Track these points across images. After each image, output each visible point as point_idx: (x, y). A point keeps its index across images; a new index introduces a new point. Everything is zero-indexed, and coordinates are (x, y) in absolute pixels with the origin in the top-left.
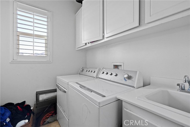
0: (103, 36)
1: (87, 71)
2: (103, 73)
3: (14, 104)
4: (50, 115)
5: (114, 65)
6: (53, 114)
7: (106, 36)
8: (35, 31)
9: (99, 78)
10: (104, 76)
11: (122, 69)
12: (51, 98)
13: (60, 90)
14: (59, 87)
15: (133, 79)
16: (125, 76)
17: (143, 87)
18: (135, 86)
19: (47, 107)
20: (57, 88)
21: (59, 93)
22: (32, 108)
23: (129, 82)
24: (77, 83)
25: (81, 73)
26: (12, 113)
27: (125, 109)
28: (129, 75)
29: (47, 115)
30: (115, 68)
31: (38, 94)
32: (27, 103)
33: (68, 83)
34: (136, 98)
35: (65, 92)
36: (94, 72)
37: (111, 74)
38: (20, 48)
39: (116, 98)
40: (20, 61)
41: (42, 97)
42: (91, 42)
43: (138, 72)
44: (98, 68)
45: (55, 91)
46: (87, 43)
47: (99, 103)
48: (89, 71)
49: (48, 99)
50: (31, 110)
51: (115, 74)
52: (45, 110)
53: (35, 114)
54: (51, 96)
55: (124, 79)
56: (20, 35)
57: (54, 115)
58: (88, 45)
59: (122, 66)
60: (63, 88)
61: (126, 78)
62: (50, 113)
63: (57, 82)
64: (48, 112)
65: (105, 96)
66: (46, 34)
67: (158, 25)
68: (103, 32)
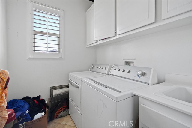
0: (116, 33)
1: (98, 67)
2: (115, 69)
3: (31, 97)
4: (63, 109)
5: (125, 62)
6: (66, 108)
7: (118, 33)
8: (49, 30)
9: (111, 74)
10: (116, 73)
11: (135, 65)
12: (64, 93)
13: (73, 85)
14: (72, 83)
15: (147, 76)
16: (139, 73)
17: (158, 83)
18: (150, 83)
19: (59, 102)
20: (69, 84)
21: (71, 89)
22: (46, 102)
23: (143, 79)
24: (90, 79)
25: (92, 70)
26: (30, 106)
27: (141, 104)
28: (143, 72)
29: (60, 110)
30: (127, 65)
31: (52, 89)
32: (42, 98)
33: (81, 79)
34: (154, 94)
35: (78, 87)
36: (106, 69)
37: (124, 71)
38: (35, 46)
39: (132, 94)
40: (35, 58)
41: (56, 92)
42: (102, 40)
43: (152, 69)
44: (109, 65)
45: (67, 86)
46: (99, 41)
47: (117, 98)
48: (100, 68)
49: (60, 94)
50: (46, 104)
51: (128, 71)
52: (58, 104)
53: (49, 108)
54: (63, 92)
55: (138, 75)
56: (35, 34)
57: (66, 110)
58: (99, 42)
59: (135, 63)
60: (76, 84)
61: (140, 75)
62: (63, 108)
63: (69, 78)
64: (61, 106)
65: (121, 92)
66: (58, 32)
67: (176, 21)
68: (116, 29)
